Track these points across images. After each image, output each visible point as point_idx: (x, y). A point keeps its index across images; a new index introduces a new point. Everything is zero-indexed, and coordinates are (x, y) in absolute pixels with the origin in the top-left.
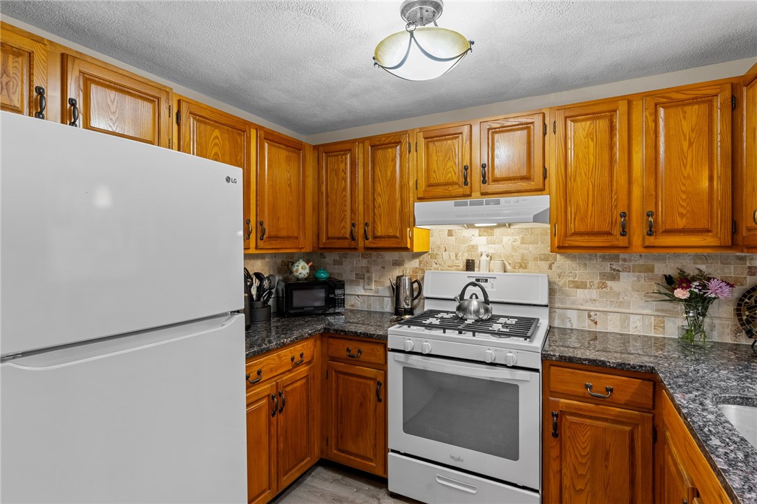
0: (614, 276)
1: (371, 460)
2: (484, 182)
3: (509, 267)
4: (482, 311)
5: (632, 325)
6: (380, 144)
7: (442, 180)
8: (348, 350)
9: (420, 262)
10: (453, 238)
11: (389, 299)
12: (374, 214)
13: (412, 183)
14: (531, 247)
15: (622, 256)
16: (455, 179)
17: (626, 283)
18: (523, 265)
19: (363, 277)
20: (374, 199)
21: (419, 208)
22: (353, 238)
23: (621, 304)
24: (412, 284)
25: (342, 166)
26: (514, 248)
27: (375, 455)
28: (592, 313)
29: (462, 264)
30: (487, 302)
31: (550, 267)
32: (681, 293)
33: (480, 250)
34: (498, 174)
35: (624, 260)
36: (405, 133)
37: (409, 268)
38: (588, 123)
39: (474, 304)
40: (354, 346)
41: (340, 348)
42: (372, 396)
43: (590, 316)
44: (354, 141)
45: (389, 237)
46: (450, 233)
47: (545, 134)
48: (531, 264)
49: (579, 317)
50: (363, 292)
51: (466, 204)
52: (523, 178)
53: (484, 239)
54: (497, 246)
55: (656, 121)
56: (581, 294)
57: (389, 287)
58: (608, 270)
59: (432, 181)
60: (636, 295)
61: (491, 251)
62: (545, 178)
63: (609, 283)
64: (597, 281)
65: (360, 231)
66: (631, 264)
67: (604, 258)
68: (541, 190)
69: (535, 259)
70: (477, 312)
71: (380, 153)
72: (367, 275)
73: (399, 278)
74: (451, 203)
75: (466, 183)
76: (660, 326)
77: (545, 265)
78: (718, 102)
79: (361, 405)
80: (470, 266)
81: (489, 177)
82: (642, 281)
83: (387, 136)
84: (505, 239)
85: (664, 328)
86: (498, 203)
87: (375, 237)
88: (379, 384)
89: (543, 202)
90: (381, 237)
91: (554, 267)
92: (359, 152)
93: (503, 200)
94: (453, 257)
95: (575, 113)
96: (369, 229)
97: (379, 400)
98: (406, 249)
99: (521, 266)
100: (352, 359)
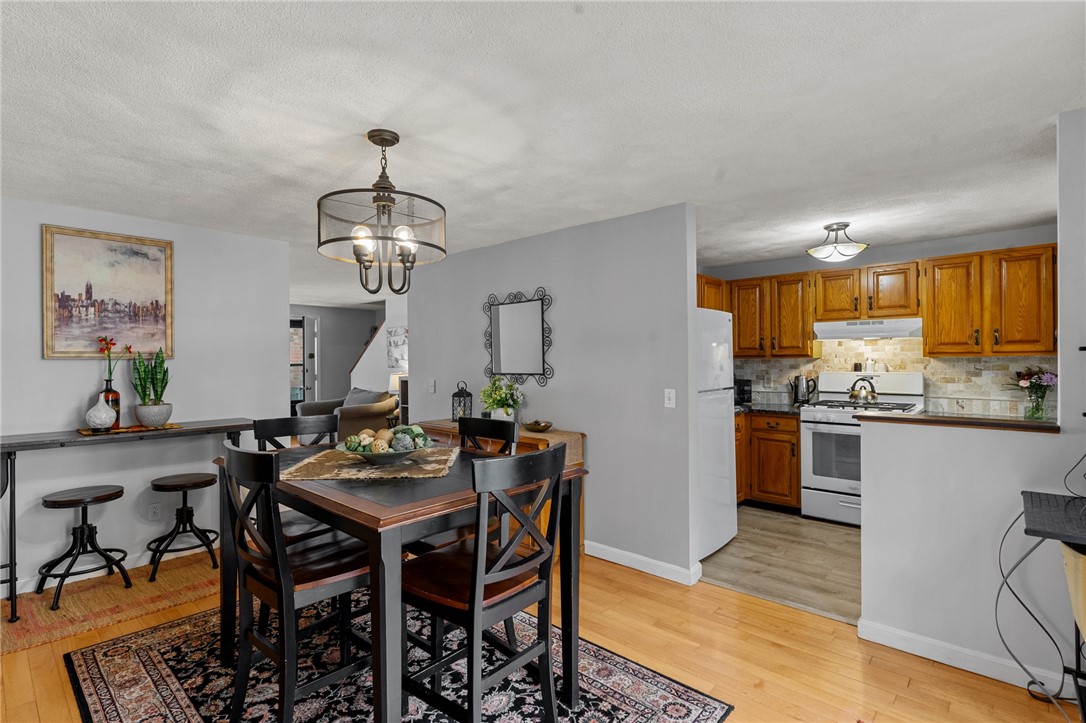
0: (978, 373)
1: (786, 496)
2: (871, 309)
3: (890, 368)
4: (870, 397)
5: (992, 408)
6: (783, 282)
7: (837, 307)
8: (768, 423)
9: (814, 366)
10: (842, 348)
11: (787, 395)
12: (780, 331)
13: (811, 309)
14: (909, 354)
15: (983, 359)
16: (847, 306)
17: (987, 379)
18: (902, 367)
19: (763, 377)
20: (780, 321)
21: (818, 327)
22: (762, 347)
23: (983, 393)
24: (808, 382)
25: (752, 296)
26: (895, 355)
27: (791, 493)
28: (960, 401)
29: (850, 366)
30: (873, 391)
31: (925, 368)
32: (1024, 383)
33: (866, 357)
34: (881, 303)
35: (986, 362)
36: (806, 274)
37: (805, 370)
38: (951, 270)
39: (863, 393)
40: (773, 421)
41: (762, 422)
42: (788, 452)
43: (958, 403)
44: (762, 279)
45: (793, 347)
46: (840, 344)
47: (918, 276)
48: (909, 366)
49: (949, 404)
50: (763, 390)
51: (856, 324)
52: (901, 307)
53: (869, 348)
54: (880, 353)
55: (1000, 270)
56: (950, 387)
57: (787, 385)
58: (972, 369)
59: (828, 307)
60: (994, 386)
61: (875, 357)
62: (918, 305)
63: (974, 379)
64: (963, 377)
65: (767, 343)
66: (991, 365)
67: (969, 361)
68: (915, 315)
69: (913, 362)
70: (866, 398)
71: (784, 288)
72: (766, 376)
73: (797, 378)
74: (845, 323)
75: (856, 310)
76: (1014, 408)
77: (921, 366)
78: (1043, 259)
79: (779, 459)
80: (857, 367)
81: (874, 305)
82: (1000, 376)
83: (791, 275)
84: (887, 348)
85: (1017, 409)
86: (882, 323)
87: (781, 347)
88: (793, 444)
89: (917, 323)
90: (786, 348)
91: (928, 368)
92: (767, 287)
93: (885, 321)
94: (843, 361)
95: (940, 263)
96: (776, 342)
97: (794, 455)
98: (807, 356)
99: (901, 368)
100: (772, 429)
